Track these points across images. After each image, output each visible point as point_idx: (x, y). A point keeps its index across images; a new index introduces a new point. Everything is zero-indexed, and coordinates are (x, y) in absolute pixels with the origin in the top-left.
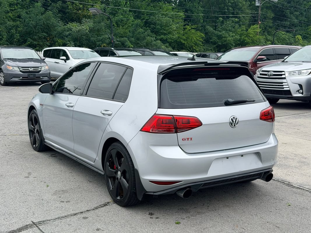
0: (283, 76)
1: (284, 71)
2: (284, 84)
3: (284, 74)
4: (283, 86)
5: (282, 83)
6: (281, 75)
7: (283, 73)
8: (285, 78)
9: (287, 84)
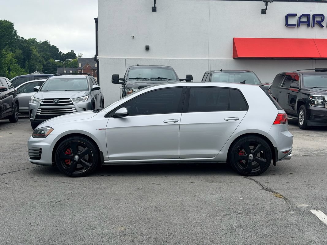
0: (70, 103)
1: (69, 99)
2: (72, 109)
3: (71, 101)
4: (72, 110)
5: (71, 108)
6: (69, 102)
7: (69, 100)
8: (72, 104)
9: (75, 109)
